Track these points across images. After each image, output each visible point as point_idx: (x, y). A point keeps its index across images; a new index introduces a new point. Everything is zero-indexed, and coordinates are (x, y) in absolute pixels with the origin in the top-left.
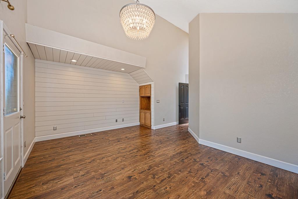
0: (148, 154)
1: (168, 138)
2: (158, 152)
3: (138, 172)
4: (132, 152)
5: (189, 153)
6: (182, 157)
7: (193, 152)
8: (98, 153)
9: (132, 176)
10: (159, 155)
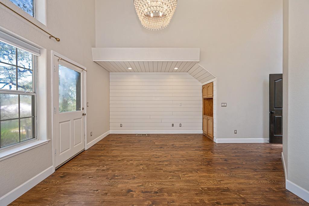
0: (176, 173)
1: (227, 161)
2: (190, 175)
3: (143, 189)
4: (161, 163)
5: (242, 198)
6: (220, 199)
7: (256, 199)
8: (133, 154)
9: (132, 191)
10: (188, 180)
